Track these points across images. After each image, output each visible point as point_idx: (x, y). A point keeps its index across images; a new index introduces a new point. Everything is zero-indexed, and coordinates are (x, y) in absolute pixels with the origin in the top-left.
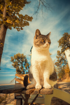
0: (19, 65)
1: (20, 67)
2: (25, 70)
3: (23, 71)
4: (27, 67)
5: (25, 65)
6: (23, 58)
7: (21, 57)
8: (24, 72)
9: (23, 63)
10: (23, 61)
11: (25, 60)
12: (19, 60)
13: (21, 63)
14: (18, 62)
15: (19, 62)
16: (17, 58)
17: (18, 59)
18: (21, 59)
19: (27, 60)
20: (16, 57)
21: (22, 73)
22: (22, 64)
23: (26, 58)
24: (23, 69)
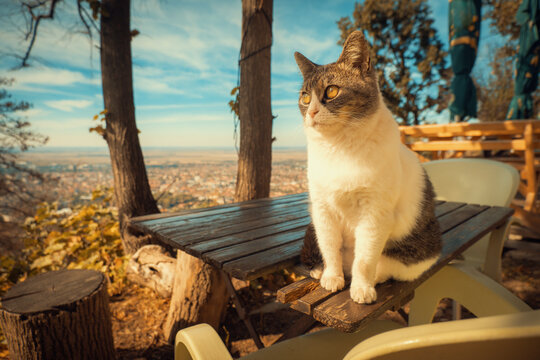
0: (382, 60)
1: (390, 70)
2: (421, 87)
3: (407, 95)
4: (435, 71)
5: (417, 56)
6: (405, 18)
7: (395, 14)
8: (414, 97)
9: (405, 49)
10: (406, 38)
11: (421, 30)
12: (385, 30)
13: (395, 49)
14: (380, 43)
15: (383, 47)
16: (373, 22)
17: (378, 25)
18: (396, 23)
19: (434, 26)
20: (366, 18)
21: (401, 105)
22: (402, 57)
23: (431, 16)
24: (404, 81)
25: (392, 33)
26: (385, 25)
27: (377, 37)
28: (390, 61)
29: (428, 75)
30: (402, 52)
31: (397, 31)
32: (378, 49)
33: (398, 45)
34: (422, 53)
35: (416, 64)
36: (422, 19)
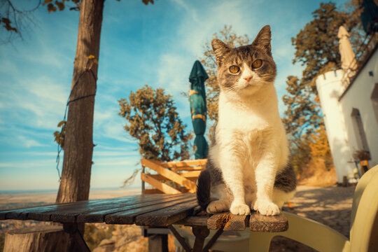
0: (147, 127)
1: (152, 134)
2: (171, 146)
3: (163, 150)
4: (178, 136)
5: (168, 127)
6: (160, 104)
7: (154, 101)
8: (167, 151)
9: (161, 122)
10: (161, 115)
11: (169, 112)
12: (149, 109)
13: (155, 121)
14: (146, 117)
15: (148, 119)
16: (142, 104)
17: (145, 106)
18: (155, 106)
19: (176, 111)
20: (138, 101)
21: (160, 156)
22: (159, 127)
23: (174, 106)
24: (161, 141)
25: (153, 111)
26: (149, 107)
27: (144, 113)
28: (152, 128)
29: (175, 139)
30: (159, 123)
31: (155, 111)
32: (145, 120)
33: (157, 119)
34: (171, 125)
35: (168, 132)
36: (169, 106)
